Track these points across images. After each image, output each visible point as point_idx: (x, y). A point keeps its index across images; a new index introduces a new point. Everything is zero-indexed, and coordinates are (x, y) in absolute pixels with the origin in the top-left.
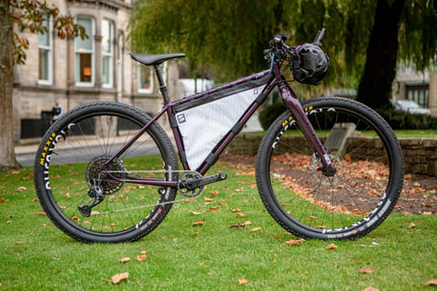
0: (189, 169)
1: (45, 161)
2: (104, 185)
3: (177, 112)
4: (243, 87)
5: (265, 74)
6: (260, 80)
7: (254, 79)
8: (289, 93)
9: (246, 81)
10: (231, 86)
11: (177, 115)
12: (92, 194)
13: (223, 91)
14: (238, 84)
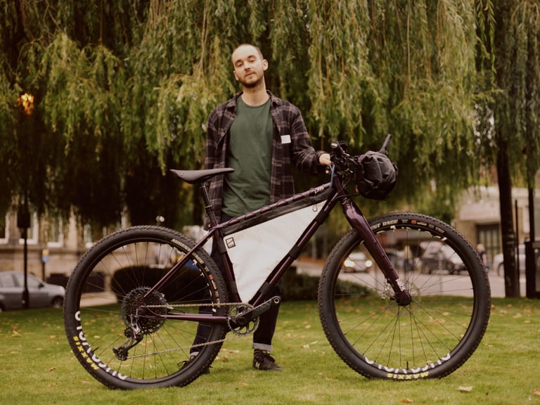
0: (241, 302)
1: (97, 364)
2: (143, 323)
3: (225, 235)
4: (300, 204)
5: (326, 188)
6: (320, 195)
7: (312, 194)
8: (353, 209)
9: (303, 197)
10: (287, 204)
11: (225, 238)
12: (129, 333)
13: (277, 210)
14: (294, 201)
